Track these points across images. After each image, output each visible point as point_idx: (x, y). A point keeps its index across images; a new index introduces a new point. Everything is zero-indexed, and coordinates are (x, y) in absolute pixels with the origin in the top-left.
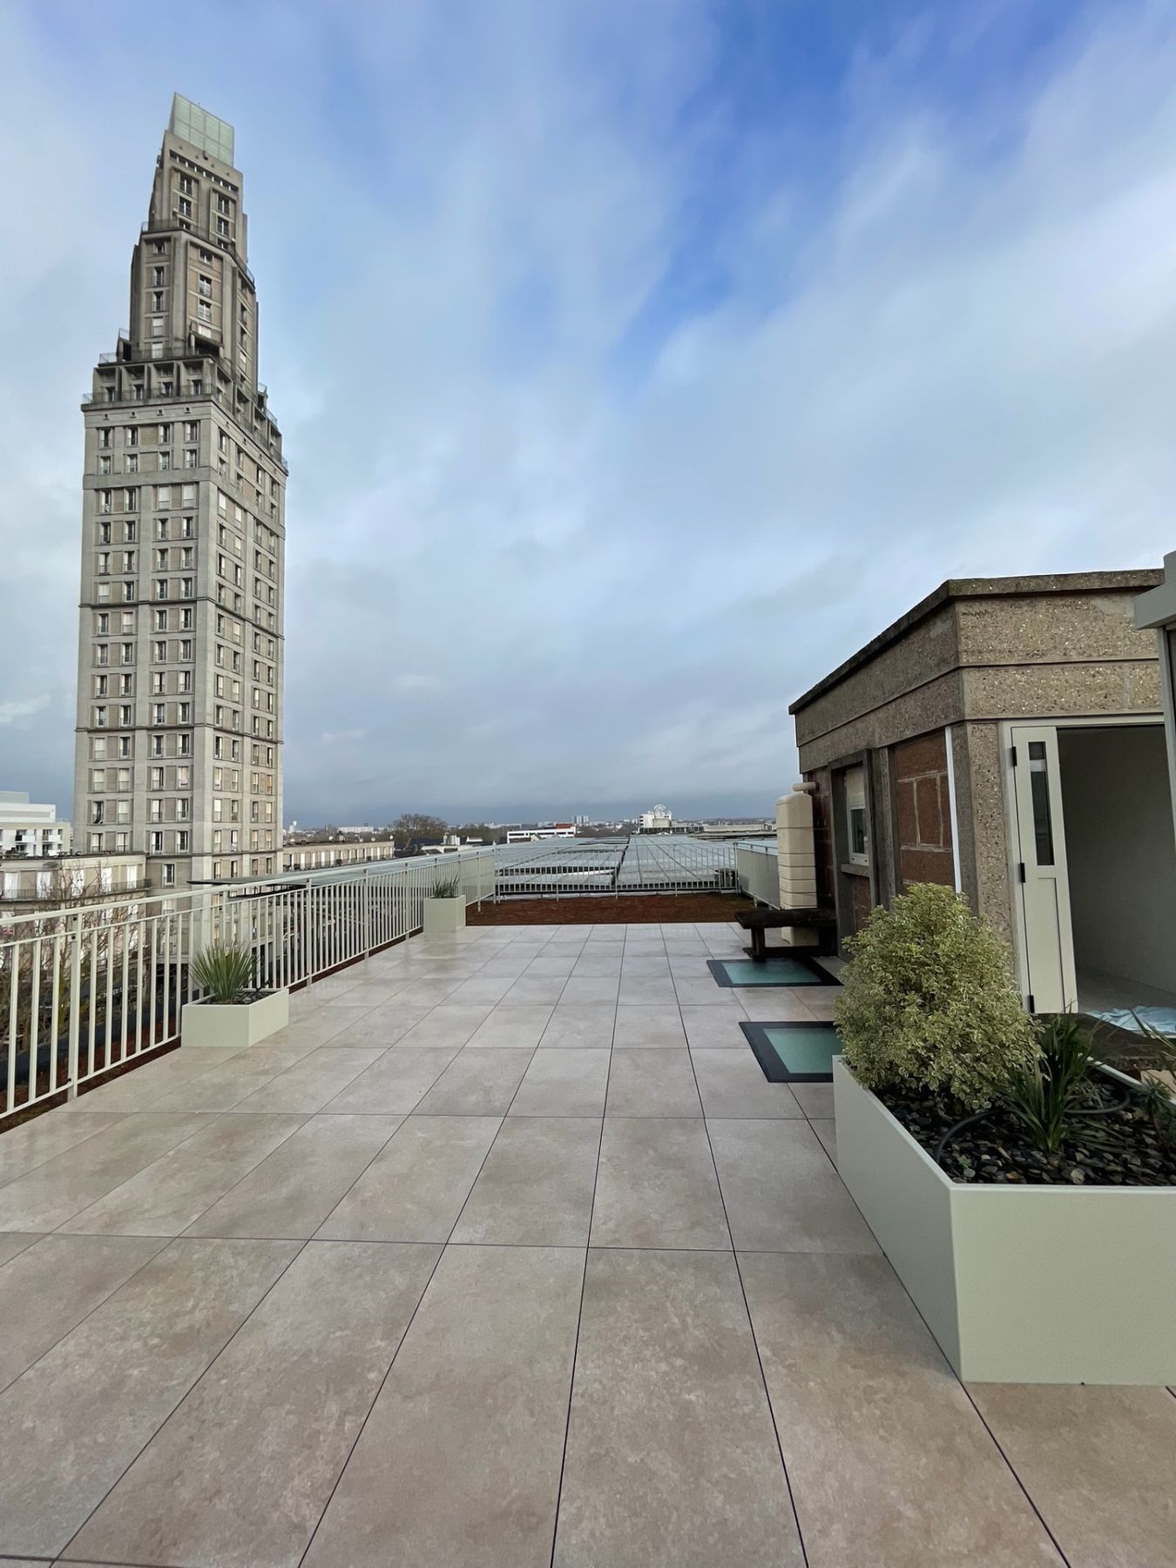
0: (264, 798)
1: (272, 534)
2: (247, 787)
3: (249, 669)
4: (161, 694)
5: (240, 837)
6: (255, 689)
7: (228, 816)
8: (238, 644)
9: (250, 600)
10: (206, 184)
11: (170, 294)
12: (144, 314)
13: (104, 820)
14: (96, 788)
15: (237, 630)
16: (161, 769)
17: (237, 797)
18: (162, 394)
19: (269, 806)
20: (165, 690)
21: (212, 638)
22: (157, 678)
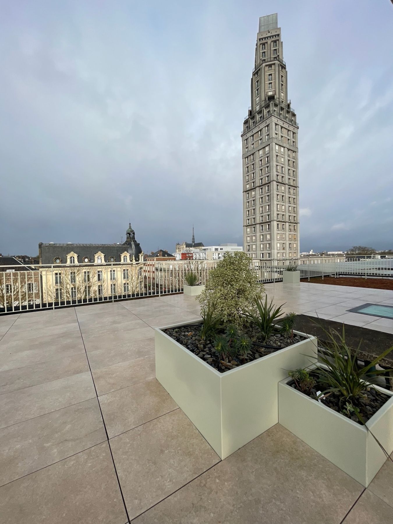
0: (293, 242)
1: (294, 152)
2: (287, 239)
3: (287, 200)
4: (262, 213)
5: (286, 255)
6: (289, 206)
7: (282, 248)
8: (283, 193)
9: (287, 177)
10: (269, 41)
11: (261, 88)
12: (254, 99)
13: (250, 250)
14: (248, 242)
15: (283, 188)
16: (263, 235)
17: (284, 242)
18: (259, 121)
19: (295, 245)
20: (263, 212)
21: (275, 193)
22: (261, 208)
